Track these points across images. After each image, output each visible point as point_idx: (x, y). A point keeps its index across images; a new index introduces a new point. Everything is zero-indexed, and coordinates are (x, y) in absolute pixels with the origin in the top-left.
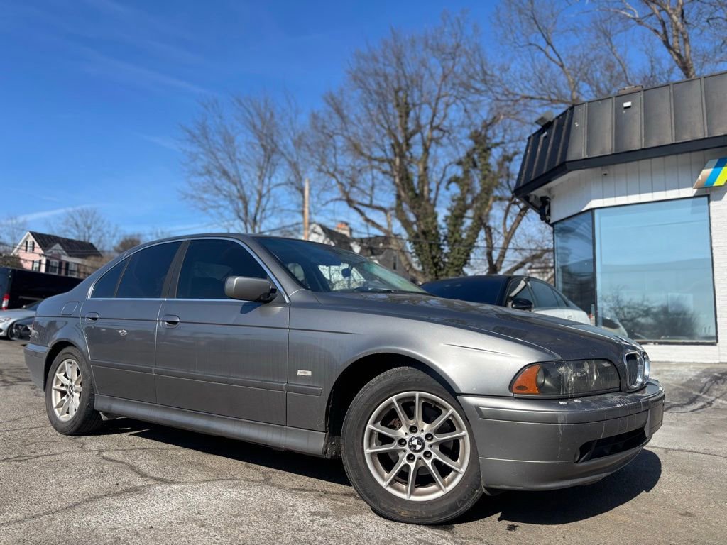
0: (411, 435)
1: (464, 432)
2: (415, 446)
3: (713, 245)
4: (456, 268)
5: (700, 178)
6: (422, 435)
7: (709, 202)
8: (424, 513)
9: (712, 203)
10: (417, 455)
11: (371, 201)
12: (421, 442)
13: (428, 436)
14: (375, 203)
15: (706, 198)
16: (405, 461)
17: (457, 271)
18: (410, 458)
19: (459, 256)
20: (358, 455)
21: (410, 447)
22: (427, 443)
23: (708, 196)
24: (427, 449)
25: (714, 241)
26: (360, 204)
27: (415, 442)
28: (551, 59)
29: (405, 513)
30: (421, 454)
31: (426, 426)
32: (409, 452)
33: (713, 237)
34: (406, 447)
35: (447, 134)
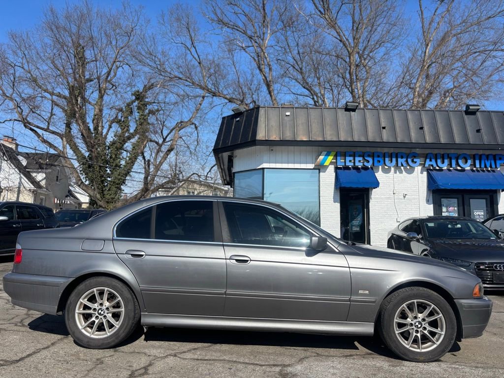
0: (415, 321)
1: (440, 315)
2: (417, 326)
3: (321, 195)
4: (117, 186)
5: (318, 160)
6: (420, 320)
7: (319, 173)
8: (430, 356)
9: (321, 174)
10: (419, 330)
11: (48, 127)
12: (420, 323)
13: (424, 320)
14: (51, 128)
15: (318, 171)
16: (415, 334)
17: (117, 188)
18: (417, 332)
19: (119, 177)
20: (393, 335)
21: (415, 326)
22: (423, 323)
23: (319, 170)
24: (423, 326)
25: (321, 193)
26: (38, 127)
27: (417, 324)
28: (193, 57)
29: (422, 358)
30: (421, 329)
31: (420, 315)
32: (415, 329)
33: (321, 191)
34: (414, 327)
35: (114, 87)
